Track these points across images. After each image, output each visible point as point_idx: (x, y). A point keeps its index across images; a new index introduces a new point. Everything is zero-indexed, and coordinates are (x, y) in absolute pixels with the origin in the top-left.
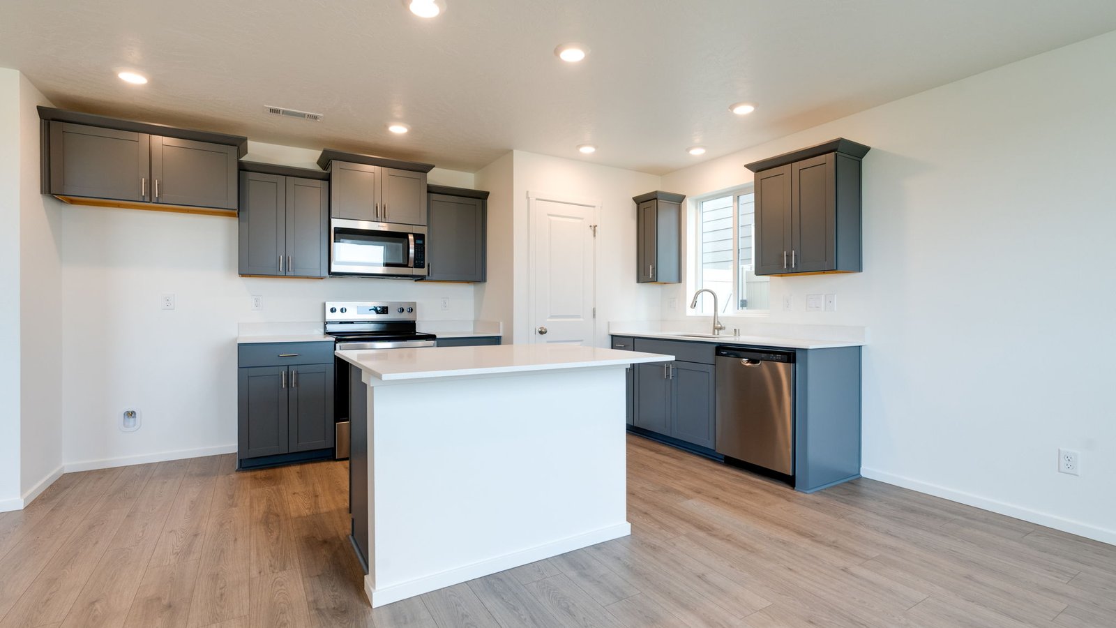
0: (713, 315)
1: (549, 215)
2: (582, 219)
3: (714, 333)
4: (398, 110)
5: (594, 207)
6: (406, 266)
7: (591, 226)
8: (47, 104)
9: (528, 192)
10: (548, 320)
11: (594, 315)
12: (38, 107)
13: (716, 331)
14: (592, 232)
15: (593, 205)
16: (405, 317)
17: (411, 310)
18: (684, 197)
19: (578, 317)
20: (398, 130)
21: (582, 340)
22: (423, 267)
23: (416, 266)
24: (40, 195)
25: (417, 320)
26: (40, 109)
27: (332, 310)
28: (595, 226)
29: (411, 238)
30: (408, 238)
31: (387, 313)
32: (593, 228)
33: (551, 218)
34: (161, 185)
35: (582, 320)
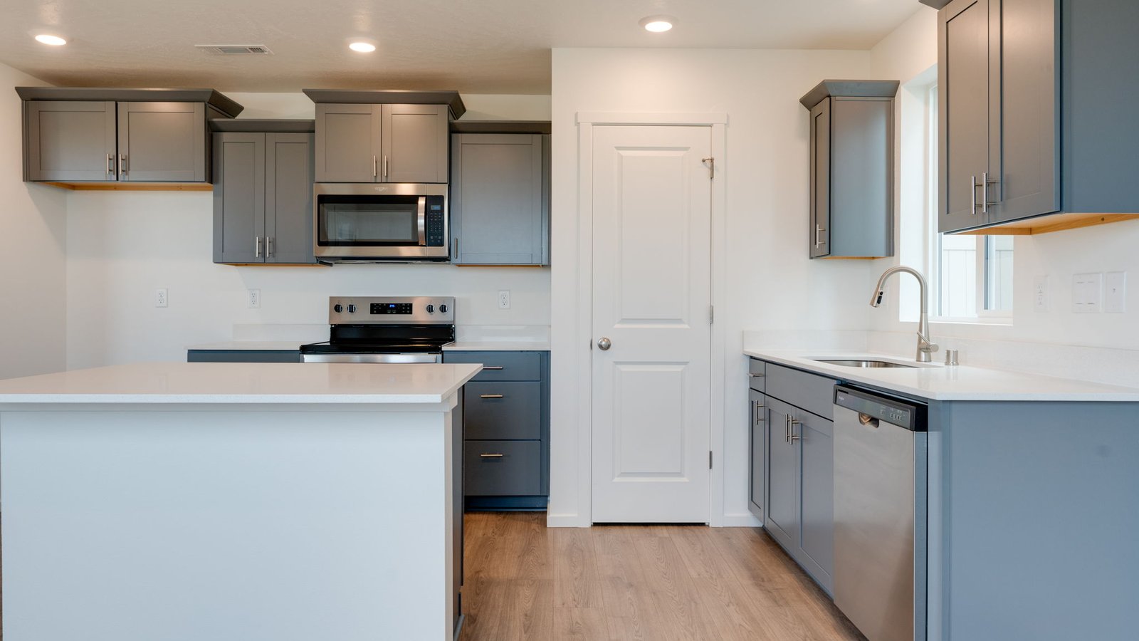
0: (919, 321)
1: (618, 148)
2: (686, 149)
3: (919, 359)
4: (363, 19)
5: (711, 126)
6: (415, 244)
7: (704, 161)
9: (576, 115)
10: (617, 326)
11: (712, 318)
12: (17, 89)
13: (923, 354)
14: (708, 171)
15: (709, 122)
16: (437, 318)
17: (443, 309)
18: (896, 85)
19: (679, 321)
20: (362, 47)
21: (686, 363)
22: (442, 244)
23: (429, 243)
25: (457, 323)
26: (19, 90)
27: (338, 308)
28: (712, 160)
29: (422, 202)
30: (417, 203)
31: (411, 313)
32: (708, 163)
33: (623, 153)
34: (127, 160)
35: (686, 326)
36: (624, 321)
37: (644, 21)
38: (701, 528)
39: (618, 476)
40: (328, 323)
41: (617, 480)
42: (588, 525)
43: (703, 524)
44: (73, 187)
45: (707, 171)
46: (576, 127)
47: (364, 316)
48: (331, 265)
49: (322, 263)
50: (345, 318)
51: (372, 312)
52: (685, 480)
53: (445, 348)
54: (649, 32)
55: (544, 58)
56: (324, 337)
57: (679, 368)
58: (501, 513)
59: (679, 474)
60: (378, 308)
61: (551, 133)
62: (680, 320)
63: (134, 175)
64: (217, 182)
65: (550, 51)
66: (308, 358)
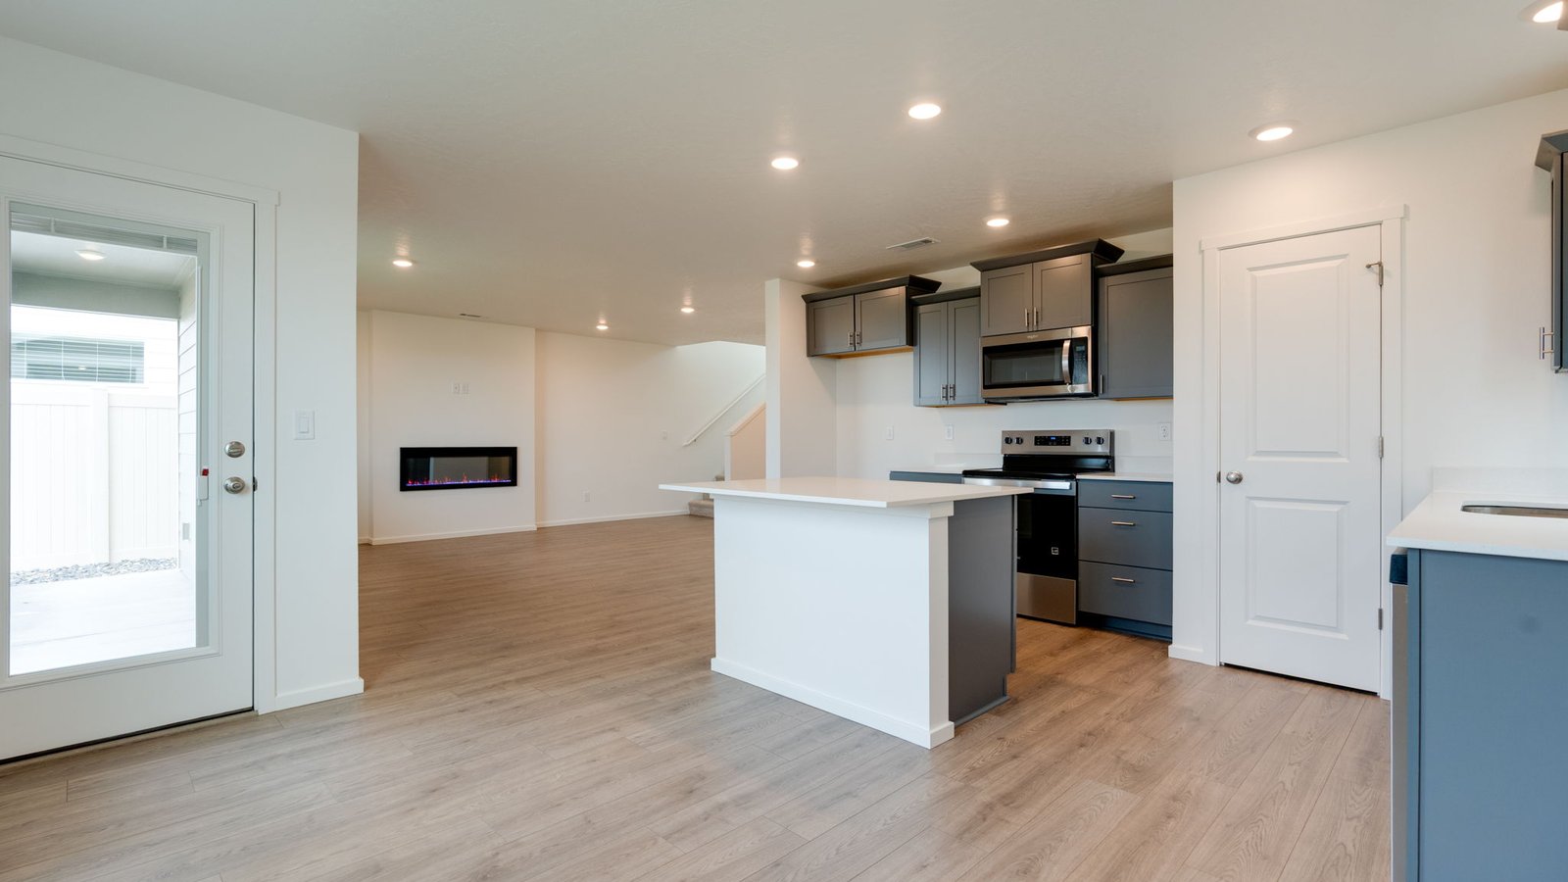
1: (1250, 269)
5: (1379, 224)
6: (1062, 383)
7: (1369, 266)
8: (808, 290)
9: (1200, 242)
10: (1250, 459)
11: (1382, 451)
12: (803, 296)
15: (1377, 221)
16: (1095, 448)
17: (1098, 441)
19: (1334, 454)
20: (998, 223)
22: (1086, 382)
23: (1075, 381)
24: (807, 359)
26: (804, 297)
27: (1008, 441)
28: (1380, 264)
29: (1067, 344)
30: (1062, 346)
31: (1069, 445)
32: (1376, 268)
33: (1258, 274)
34: (860, 335)
35: (1345, 460)
36: (1259, 453)
37: (1254, 132)
38: (1370, 698)
39: (1253, 619)
40: (1000, 452)
41: (1250, 622)
42: (1214, 663)
43: (1374, 694)
44: (839, 357)
45: (1374, 278)
46: (1201, 256)
47: (1029, 448)
48: (1006, 404)
49: (989, 403)
50: (1015, 449)
51: (1036, 444)
52: (1343, 636)
53: (1078, 477)
54: (1261, 142)
55: (1166, 191)
56: (998, 464)
57: (1335, 508)
58: (1136, 636)
59: (1335, 629)
60: (1042, 440)
61: (1172, 266)
62: (1336, 453)
63: (865, 346)
64: (916, 345)
65: (1170, 185)
66: (967, 480)
